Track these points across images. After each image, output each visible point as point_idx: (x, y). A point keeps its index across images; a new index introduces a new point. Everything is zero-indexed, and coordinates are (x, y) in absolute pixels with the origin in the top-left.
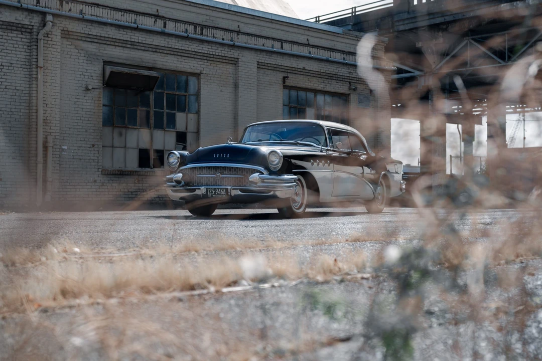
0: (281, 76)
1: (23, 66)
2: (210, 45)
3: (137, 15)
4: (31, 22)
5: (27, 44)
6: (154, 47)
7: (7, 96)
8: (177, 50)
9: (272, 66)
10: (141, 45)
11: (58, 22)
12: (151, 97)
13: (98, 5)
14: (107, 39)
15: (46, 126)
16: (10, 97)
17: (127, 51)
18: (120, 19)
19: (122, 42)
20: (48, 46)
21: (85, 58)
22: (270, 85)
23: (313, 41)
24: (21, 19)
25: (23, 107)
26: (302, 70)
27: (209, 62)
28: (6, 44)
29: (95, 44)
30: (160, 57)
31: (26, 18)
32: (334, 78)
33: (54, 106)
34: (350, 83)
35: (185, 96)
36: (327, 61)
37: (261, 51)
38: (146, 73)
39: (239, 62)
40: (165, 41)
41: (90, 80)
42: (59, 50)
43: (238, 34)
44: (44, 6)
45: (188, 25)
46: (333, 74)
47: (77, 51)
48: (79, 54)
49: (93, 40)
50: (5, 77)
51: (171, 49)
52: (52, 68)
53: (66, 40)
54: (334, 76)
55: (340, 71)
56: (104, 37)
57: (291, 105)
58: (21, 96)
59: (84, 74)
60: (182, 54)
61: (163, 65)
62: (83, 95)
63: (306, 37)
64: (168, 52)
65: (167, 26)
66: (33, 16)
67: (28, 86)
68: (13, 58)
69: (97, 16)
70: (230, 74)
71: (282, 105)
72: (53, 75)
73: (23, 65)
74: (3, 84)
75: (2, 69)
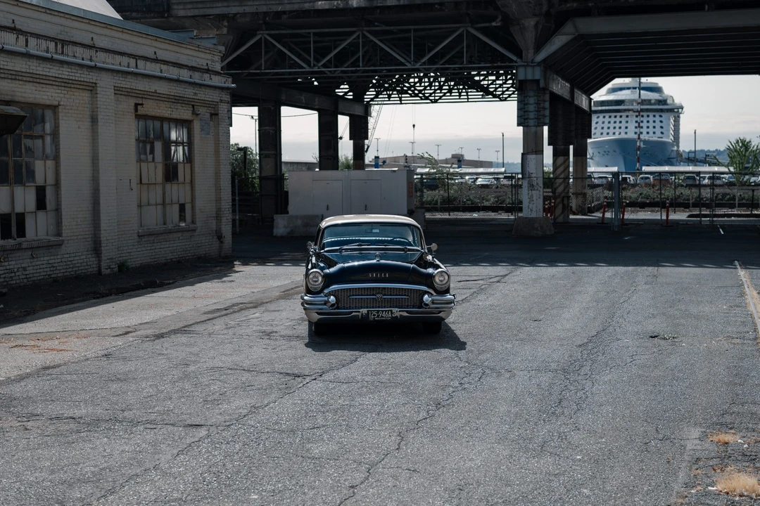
0: (132, 102)
6: (14, 73)
8: (38, 76)
9: (127, 90)
12: (8, 143)
22: (124, 115)
23: (162, 55)
26: (152, 94)
27: (66, 89)
30: (18, 86)
32: (180, 102)
34: (193, 106)
35: (43, 136)
36: (178, 81)
37: (118, 72)
39: (98, 89)
40: (26, 64)
43: (97, 51)
45: (50, 42)
46: (180, 97)
51: (31, 75)
54: (181, 99)
55: (187, 93)
57: (139, 139)
60: (42, 81)
61: (22, 96)
63: (154, 50)
64: (28, 79)
65: (29, 44)
70: (86, 103)
71: (135, 140)
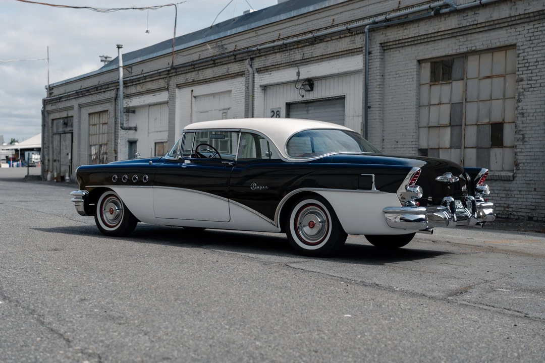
7: (542, 95)
16: (544, 95)
50: (540, 73)
74: (538, 81)
75: (536, 66)
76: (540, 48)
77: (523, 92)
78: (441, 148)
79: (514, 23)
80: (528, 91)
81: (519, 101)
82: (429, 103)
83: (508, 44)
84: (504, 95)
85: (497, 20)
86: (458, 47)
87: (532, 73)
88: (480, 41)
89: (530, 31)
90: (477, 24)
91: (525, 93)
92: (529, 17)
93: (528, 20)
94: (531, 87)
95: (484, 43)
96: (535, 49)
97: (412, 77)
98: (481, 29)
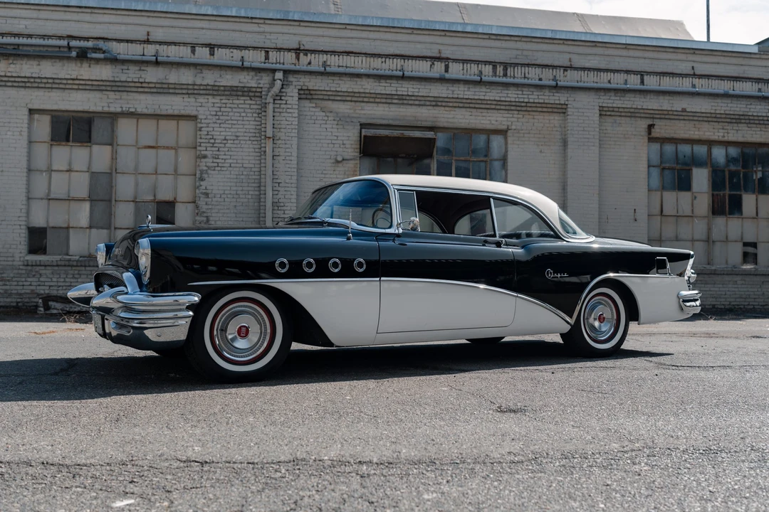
0: (643, 124)
1: (252, 139)
2: (520, 89)
3: (404, 59)
4: (260, 83)
5: (257, 111)
6: (432, 99)
7: (232, 176)
8: (468, 101)
9: (626, 110)
10: (413, 98)
11: (296, 80)
12: (432, 166)
13: (348, 53)
14: (363, 95)
15: (278, 210)
16: (235, 177)
17: (393, 108)
18: (379, 67)
19: (385, 96)
20: (281, 110)
21: (336, 122)
22: (625, 138)
23: (701, 69)
24: (245, 81)
25: (253, 189)
26: (681, 113)
27: (520, 113)
28: (230, 114)
29: (349, 103)
30: (444, 112)
31: (252, 79)
32: (743, 121)
33: (289, 185)
35: (486, 161)
36: (726, 95)
37: (606, 90)
38: (417, 134)
39: (569, 110)
40: (448, 89)
41: (341, 149)
42: (296, 115)
43: (565, 70)
44: (275, 62)
45: (483, 66)
46: (740, 115)
47: (324, 114)
48: (326, 118)
49: (344, 98)
50: (230, 153)
51: (458, 100)
52: (287, 138)
53: (308, 101)
54: (742, 117)
55: (752, 110)
56: (359, 93)
57: (664, 165)
58: (249, 175)
59: (333, 142)
60: (477, 106)
61: (448, 122)
62: (333, 168)
63: (691, 64)
64: (455, 105)
65: (450, 70)
66: (262, 76)
67: (258, 162)
68: (239, 130)
69: (347, 67)
70: (555, 127)
71: (646, 166)
72: (287, 146)
73: (253, 137)
74: (227, 161)
75: (225, 144)
76: (230, 126)
77: (206, 170)
78: (72, 227)
79: (196, 92)
80: (214, 170)
81: (202, 179)
82: (48, 168)
83: (185, 114)
84: (176, 170)
85: (175, 84)
86: (106, 105)
87: (218, 150)
88: (143, 103)
89: (216, 105)
90: (141, 83)
91: (209, 172)
92: (218, 90)
93: (215, 93)
94: (218, 166)
95: (148, 106)
96: (222, 125)
97: (19, 129)
98: (146, 90)
